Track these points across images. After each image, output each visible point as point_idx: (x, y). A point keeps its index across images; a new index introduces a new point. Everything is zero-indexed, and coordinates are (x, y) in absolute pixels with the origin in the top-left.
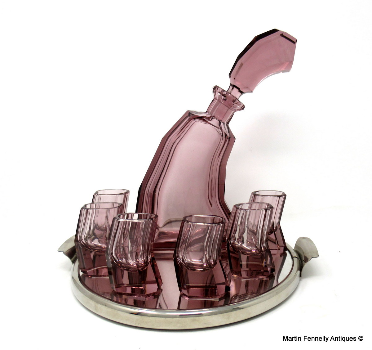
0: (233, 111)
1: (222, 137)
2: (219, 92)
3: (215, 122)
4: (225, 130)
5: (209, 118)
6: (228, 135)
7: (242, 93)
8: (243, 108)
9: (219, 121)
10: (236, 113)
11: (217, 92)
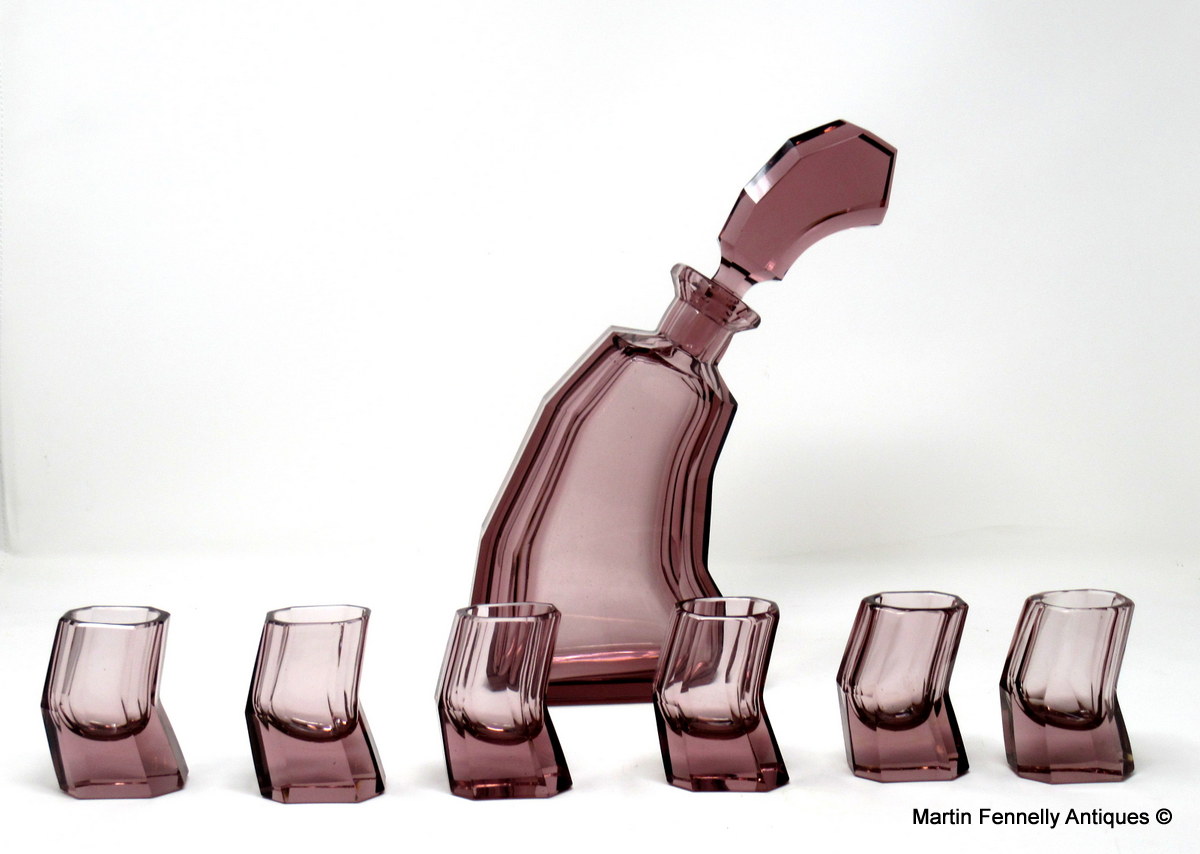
0: (729, 333)
1: (701, 401)
2: (695, 284)
3: (681, 360)
4: (710, 381)
5: (667, 351)
6: (718, 393)
7: (753, 282)
8: (756, 323)
9: (692, 356)
10: (736, 336)
11: (687, 283)
